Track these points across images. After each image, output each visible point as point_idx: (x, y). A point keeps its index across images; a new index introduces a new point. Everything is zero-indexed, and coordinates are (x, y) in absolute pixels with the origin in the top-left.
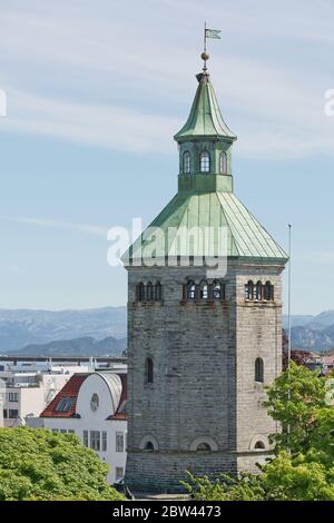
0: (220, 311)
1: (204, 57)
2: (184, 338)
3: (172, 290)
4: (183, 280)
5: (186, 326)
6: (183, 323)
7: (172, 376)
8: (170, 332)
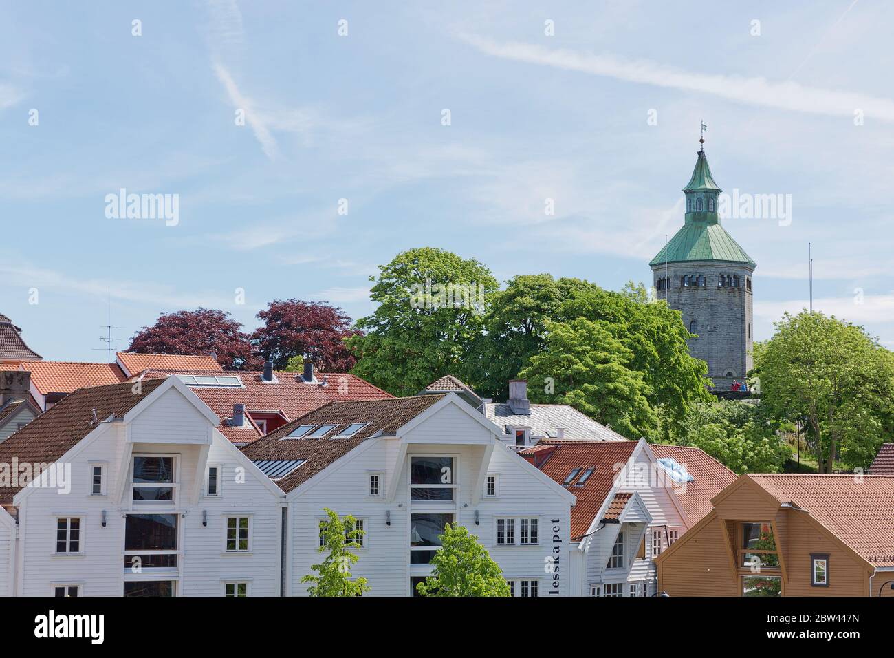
0: (737, 294)
1: (702, 141)
2: (719, 309)
3: (713, 280)
4: (718, 275)
5: (720, 302)
6: (719, 300)
7: (713, 332)
8: (712, 305)
